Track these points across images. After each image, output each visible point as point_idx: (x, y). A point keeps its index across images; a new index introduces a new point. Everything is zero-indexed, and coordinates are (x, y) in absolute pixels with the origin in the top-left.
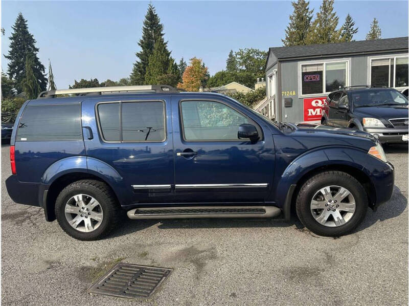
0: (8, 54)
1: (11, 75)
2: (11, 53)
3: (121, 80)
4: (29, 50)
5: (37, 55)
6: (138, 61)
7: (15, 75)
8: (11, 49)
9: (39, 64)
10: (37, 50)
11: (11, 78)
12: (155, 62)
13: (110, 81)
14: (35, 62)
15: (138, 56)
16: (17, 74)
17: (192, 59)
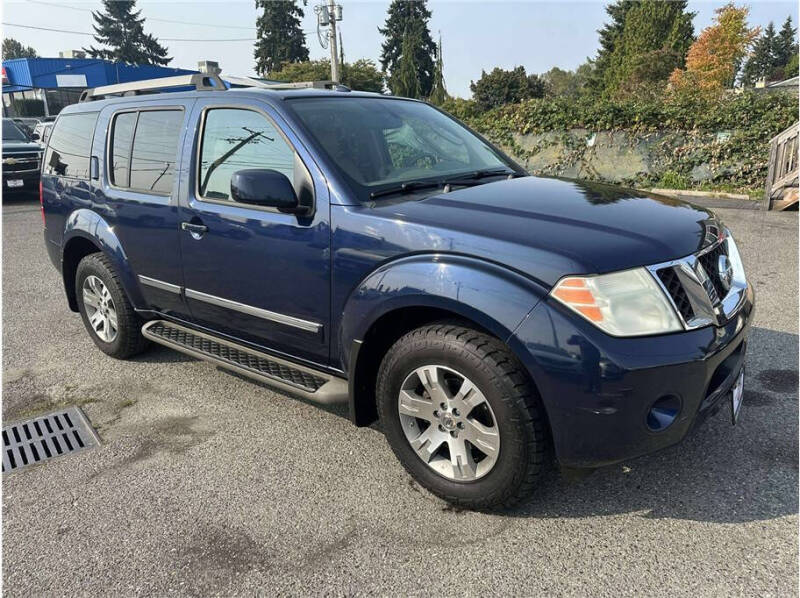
0: (384, 26)
1: (385, 63)
2: (390, 23)
3: (581, 67)
4: (417, 16)
5: (428, 25)
6: (610, 24)
7: (390, 64)
8: (389, 17)
9: (428, 41)
10: (428, 14)
11: (384, 69)
12: (639, 24)
13: (558, 69)
14: (423, 37)
15: (611, 13)
16: (394, 60)
17: (721, 11)
